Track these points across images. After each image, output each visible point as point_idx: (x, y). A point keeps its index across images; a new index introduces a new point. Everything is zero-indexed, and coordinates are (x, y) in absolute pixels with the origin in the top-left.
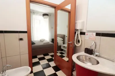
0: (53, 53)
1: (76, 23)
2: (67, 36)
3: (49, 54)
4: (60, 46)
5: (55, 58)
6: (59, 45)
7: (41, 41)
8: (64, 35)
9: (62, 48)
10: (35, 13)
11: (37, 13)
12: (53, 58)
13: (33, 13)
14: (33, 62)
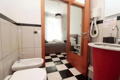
0: (66, 52)
1: (91, 11)
2: (80, 36)
3: (61, 53)
4: (73, 47)
5: (67, 57)
6: (72, 45)
7: (53, 41)
8: (77, 35)
9: (75, 48)
10: (48, 15)
11: (50, 15)
12: (66, 57)
13: (47, 15)
14: (46, 59)
